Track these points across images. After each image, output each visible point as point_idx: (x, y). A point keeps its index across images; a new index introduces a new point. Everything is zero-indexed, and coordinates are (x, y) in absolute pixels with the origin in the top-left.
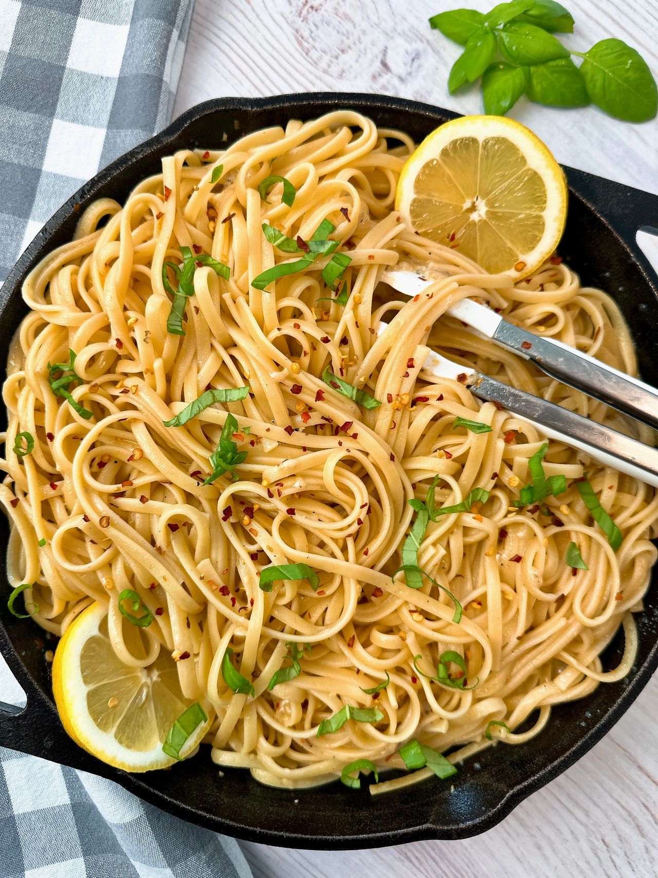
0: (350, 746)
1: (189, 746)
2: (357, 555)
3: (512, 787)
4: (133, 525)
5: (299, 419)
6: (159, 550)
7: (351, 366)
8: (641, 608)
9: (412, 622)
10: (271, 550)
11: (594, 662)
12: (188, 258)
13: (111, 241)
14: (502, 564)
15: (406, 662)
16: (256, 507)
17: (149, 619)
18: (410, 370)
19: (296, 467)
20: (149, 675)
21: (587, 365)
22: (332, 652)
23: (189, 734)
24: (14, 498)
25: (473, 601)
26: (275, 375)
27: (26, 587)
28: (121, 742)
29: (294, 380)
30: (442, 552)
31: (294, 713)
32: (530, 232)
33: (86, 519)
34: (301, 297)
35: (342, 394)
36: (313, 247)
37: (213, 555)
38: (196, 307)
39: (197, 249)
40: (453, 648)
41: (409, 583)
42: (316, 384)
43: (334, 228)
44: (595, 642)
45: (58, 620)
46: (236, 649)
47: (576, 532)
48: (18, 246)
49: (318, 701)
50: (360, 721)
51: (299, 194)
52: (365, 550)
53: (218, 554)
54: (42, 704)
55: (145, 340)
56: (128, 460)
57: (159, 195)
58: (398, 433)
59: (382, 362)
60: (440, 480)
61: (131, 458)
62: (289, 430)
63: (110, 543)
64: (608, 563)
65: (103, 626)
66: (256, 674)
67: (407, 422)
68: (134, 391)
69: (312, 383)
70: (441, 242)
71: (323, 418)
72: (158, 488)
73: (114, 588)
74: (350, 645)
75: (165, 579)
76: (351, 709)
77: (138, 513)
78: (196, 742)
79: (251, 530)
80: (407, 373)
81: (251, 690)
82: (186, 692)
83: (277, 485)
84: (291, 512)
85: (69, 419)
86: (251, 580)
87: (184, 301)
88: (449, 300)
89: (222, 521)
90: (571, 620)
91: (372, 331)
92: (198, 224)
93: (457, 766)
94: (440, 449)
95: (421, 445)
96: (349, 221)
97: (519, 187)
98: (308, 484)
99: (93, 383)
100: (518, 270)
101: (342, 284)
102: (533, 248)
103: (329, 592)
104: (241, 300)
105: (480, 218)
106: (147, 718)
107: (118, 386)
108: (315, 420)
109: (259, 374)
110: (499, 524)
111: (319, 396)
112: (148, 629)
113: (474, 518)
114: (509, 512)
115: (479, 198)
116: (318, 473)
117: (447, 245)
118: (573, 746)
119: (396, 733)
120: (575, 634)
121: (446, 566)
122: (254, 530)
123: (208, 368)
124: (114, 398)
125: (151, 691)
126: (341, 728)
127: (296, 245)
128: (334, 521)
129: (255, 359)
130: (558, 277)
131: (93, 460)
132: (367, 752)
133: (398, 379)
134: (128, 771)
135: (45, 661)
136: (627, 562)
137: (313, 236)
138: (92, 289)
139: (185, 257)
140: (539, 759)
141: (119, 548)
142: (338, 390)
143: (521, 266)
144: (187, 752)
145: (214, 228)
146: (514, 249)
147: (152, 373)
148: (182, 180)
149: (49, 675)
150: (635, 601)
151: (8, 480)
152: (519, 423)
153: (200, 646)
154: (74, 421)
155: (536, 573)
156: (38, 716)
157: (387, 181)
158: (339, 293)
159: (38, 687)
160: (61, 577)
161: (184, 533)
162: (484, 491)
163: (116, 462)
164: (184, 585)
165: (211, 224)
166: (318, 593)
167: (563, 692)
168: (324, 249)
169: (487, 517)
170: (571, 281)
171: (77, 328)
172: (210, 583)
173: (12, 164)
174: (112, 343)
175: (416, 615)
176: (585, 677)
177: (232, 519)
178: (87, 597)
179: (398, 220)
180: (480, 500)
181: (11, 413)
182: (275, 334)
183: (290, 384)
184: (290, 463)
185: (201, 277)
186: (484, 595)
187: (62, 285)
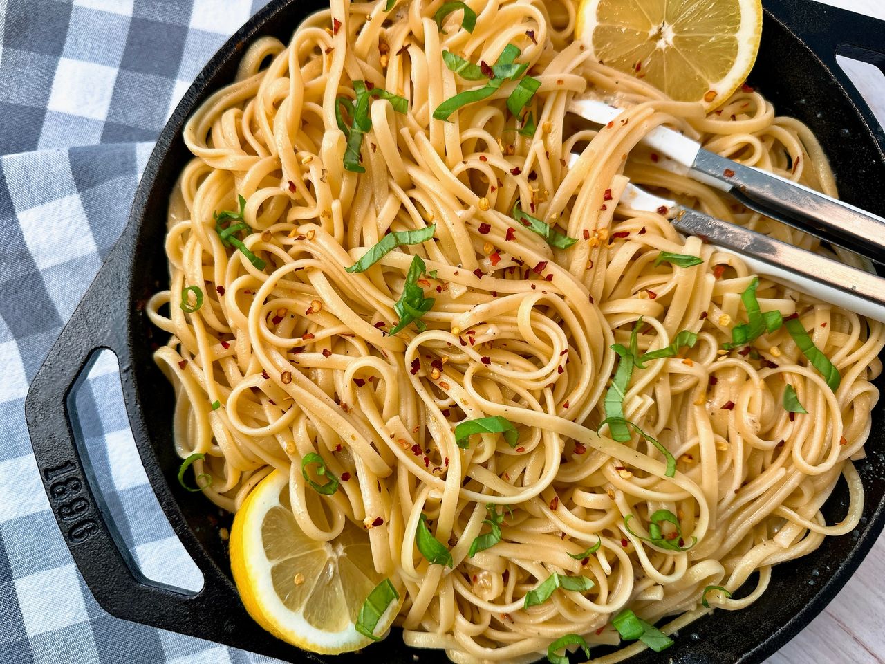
0: (556, 620)
1: (382, 627)
2: (557, 407)
3: (740, 655)
4: (316, 382)
5: (487, 262)
6: (345, 407)
7: (542, 202)
8: (863, 455)
9: (619, 479)
10: (465, 403)
11: (815, 517)
12: (361, 94)
13: (278, 77)
14: (712, 414)
15: (614, 524)
16: (445, 360)
17: (334, 486)
18: (608, 203)
19: (489, 312)
20: (334, 550)
21: (796, 192)
22: (532, 517)
23: (382, 613)
24: (181, 360)
25: (685, 455)
26: (461, 213)
27: (196, 457)
28: (310, 622)
29: (481, 218)
30: (650, 401)
31: (496, 584)
32: (722, 57)
33: (266, 376)
34: (485, 128)
35: (534, 231)
36: (498, 72)
37: (403, 411)
38: (372, 144)
39: (369, 85)
40: (664, 507)
41: (616, 438)
42: (505, 222)
43: (519, 53)
44: (815, 495)
45: (232, 494)
46: (431, 516)
47: (791, 373)
48: (166, 108)
49: (520, 570)
50: (570, 590)
51: (480, 19)
52: (565, 402)
53: (408, 411)
54: (221, 584)
55: (321, 180)
56: (307, 313)
57: (328, 29)
58: (595, 273)
59: (574, 198)
60: (643, 324)
61: (309, 311)
62: (479, 273)
63: (291, 402)
64: (827, 405)
65: (284, 496)
66: (453, 542)
67: (605, 261)
68: (311, 237)
69: (501, 221)
70: (626, 71)
71: (513, 259)
72: (339, 342)
73: (296, 452)
74: (553, 508)
75: (353, 438)
76: (559, 576)
77: (319, 368)
78: (388, 622)
79: (442, 384)
80: (604, 206)
81: (449, 560)
82: (379, 565)
83: (468, 333)
84: (486, 361)
85: (240, 270)
86: (444, 437)
87: (360, 138)
88: (645, 126)
89: (410, 375)
90: (790, 471)
91: (564, 163)
92: (370, 58)
93: (672, 637)
94: (642, 290)
95: (620, 286)
96: (536, 43)
97: (711, 7)
98: (502, 331)
99: (265, 232)
100: (708, 100)
101: (528, 115)
102: (724, 75)
103: (529, 448)
104: (421, 134)
105: (667, 46)
106: (335, 597)
107: (291, 234)
108: (505, 263)
109: (444, 213)
110: (709, 368)
111: (510, 235)
112: (333, 499)
113: (683, 363)
114: (719, 356)
115: (666, 23)
116: (512, 319)
117: (633, 75)
118: (803, 607)
119: (608, 603)
120: (797, 484)
121: (652, 418)
122: (444, 383)
123: (387, 210)
124: (287, 248)
125: (337, 567)
126: (548, 600)
127: (479, 71)
128: (528, 371)
129: (438, 197)
130: (751, 107)
131: (269, 314)
132: (577, 626)
133: (595, 213)
134: (321, 653)
135: (220, 538)
136: (846, 405)
137: (497, 61)
138: (259, 133)
139: (359, 92)
140: (766, 624)
141: (301, 406)
142: (530, 227)
143: (710, 97)
144: (381, 633)
145: (387, 62)
146: (705, 78)
147: (330, 216)
148: (351, 14)
149: (226, 554)
150: (857, 448)
151: (173, 341)
152: (725, 256)
153: (390, 514)
154: (246, 272)
155: (753, 418)
156: (216, 597)
157: (566, 11)
158: (524, 124)
159: (215, 566)
160: (236, 444)
161: (370, 389)
162: (692, 334)
163: (292, 317)
164: (372, 444)
165: (384, 59)
166: (517, 450)
167: (785, 550)
168: (510, 74)
169: (697, 362)
170: (765, 109)
171: (244, 172)
172: (401, 442)
173: (157, 23)
174: (285, 186)
175: (623, 472)
176: (808, 531)
177: (421, 373)
178: (266, 466)
179: (582, 48)
180: (687, 345)
181: (174, 268)
182: (461, 167)
183: (478, 224)
184: (482, 308)
185: (379, 109)
186: (697, 448)
187: (226, 129)
